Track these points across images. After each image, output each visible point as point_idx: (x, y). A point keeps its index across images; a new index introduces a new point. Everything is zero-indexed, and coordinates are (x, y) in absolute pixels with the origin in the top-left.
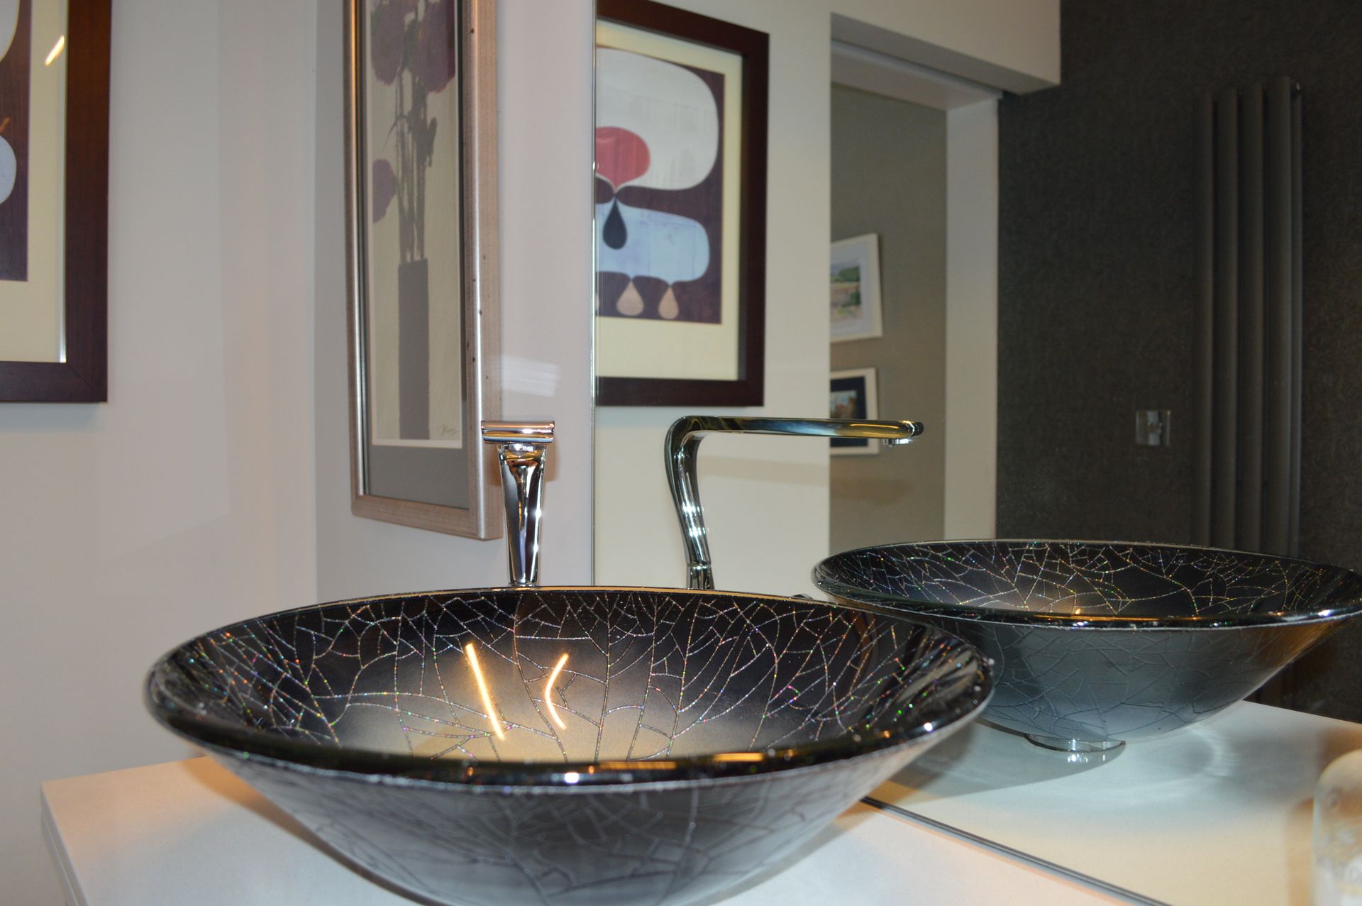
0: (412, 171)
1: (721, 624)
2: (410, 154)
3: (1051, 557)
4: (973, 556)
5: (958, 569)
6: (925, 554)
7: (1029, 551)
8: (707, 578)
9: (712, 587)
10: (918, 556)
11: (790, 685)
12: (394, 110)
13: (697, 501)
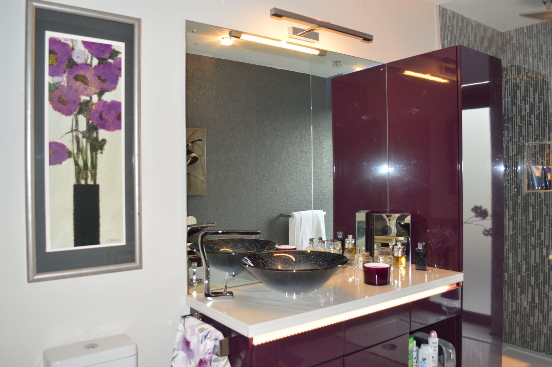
0: (86, 152)
2: (84, 147)
12: (71, 126)
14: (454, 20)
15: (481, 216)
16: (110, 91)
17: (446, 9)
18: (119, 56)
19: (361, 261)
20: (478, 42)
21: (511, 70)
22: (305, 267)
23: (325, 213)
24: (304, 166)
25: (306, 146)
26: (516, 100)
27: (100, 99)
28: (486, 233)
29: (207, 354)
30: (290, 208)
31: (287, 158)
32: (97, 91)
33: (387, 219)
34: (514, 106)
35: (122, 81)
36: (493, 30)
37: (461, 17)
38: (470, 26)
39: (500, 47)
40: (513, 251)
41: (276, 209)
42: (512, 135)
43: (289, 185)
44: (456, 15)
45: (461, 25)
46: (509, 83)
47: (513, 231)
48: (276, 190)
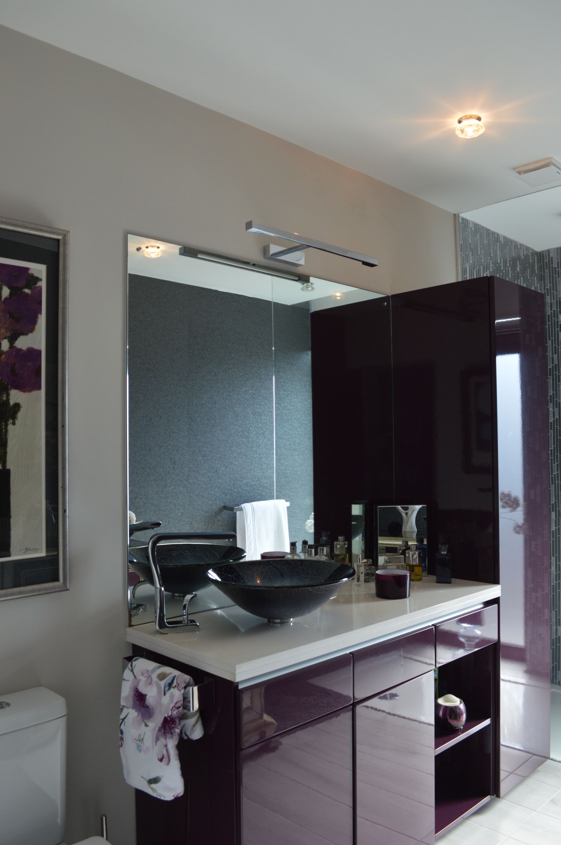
14: (478, 236)
15: (510, 506)
16: (26, 334)
17: (468, 220)
18: (39, 284)
19: (362, 573)
20: (508, 265)
21: (551, 304)
22: (290, 583)
23: (288, 504)
24: (257, 435)
25: (260, 405)
26: (558, 346)
27: (12, 346)
28: (518, 529)
29: (174, 708)
30: (238, 497)
31: (234, 423)
32: (8, 334)
33: (403, 512)
34: (555, 353)
35: (42, 320)
36: (528, 248)
37: (486, 231)
38: (498, 244)
39: (537, 272)
40: (556, 554)
41: (217, 499)
42: (553, 393)
43: (236, 463)
44: (480, 227)
45: (486, 241)
46: (549, 322)
47: (556, 526)
48: (218, 471)
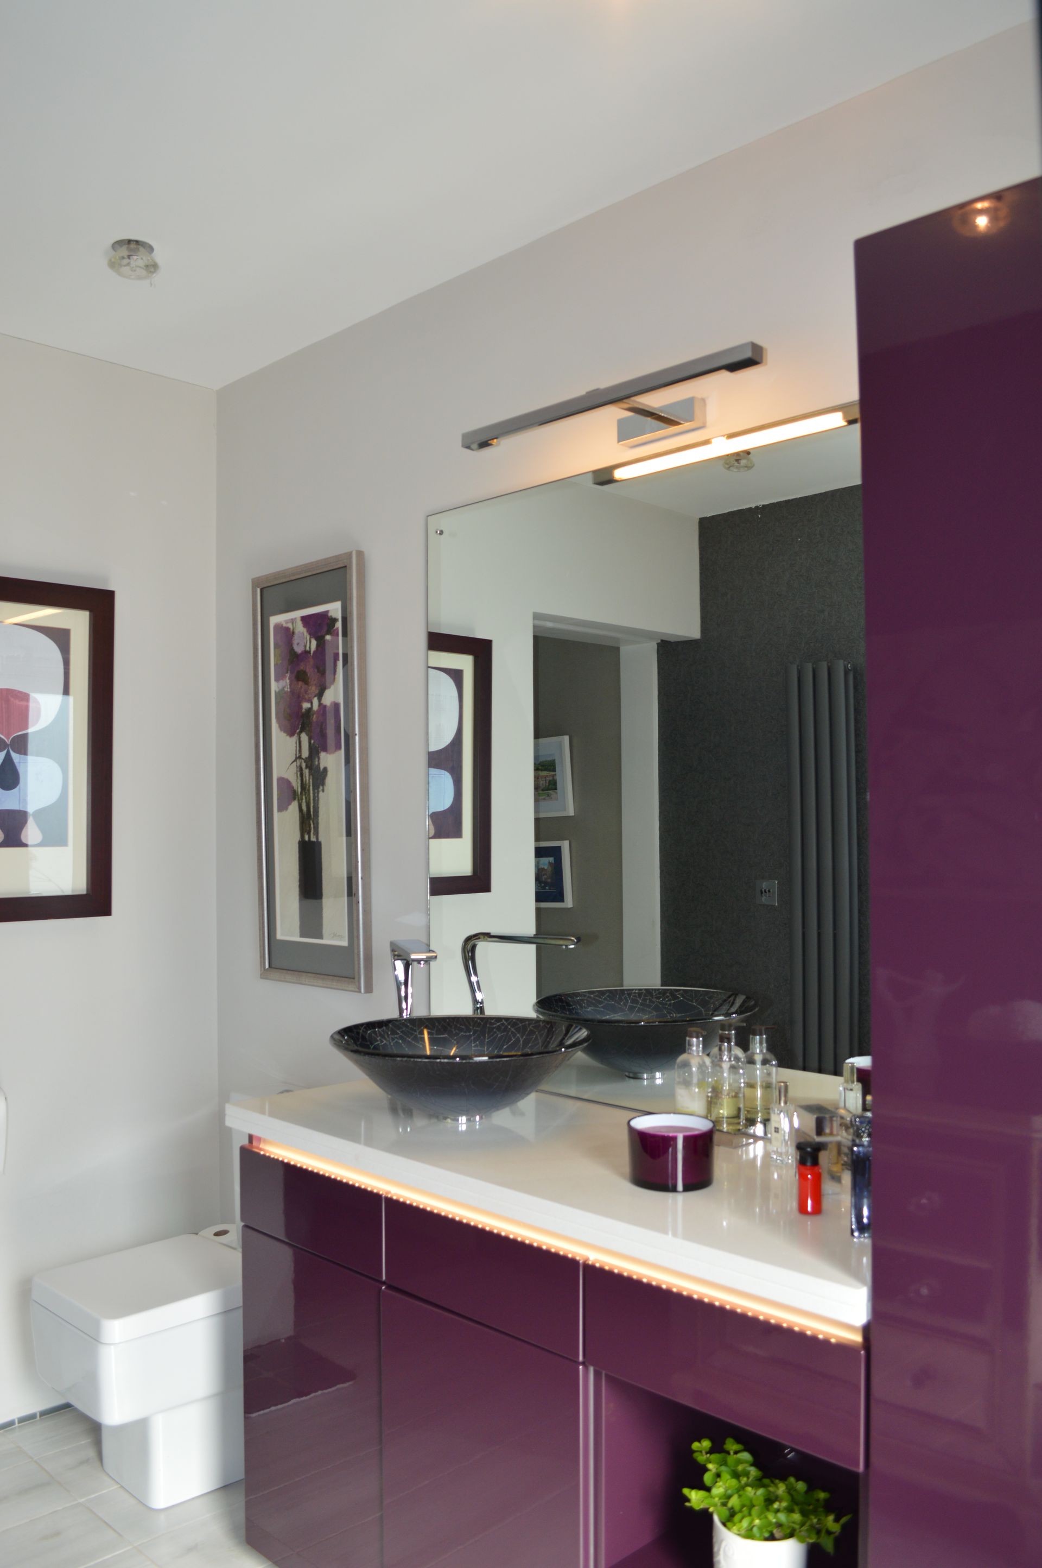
0: (309, 790)
1: (499, 1028)
2: (307, 782)
3: (645, 995)
4: (608, 996)
5: (600, 1002)
6: (585, 996)
7: (635, 993)
8: (482, 1009)
9: (484, 1014)
10: (581, 996)
11: (528, 1048)
12: (295, 752)
13: (476, 974)
16: (329, 687)
18: (336, 625)
27: (320, 704)
32: (317, 691)
35: (340, 667)
